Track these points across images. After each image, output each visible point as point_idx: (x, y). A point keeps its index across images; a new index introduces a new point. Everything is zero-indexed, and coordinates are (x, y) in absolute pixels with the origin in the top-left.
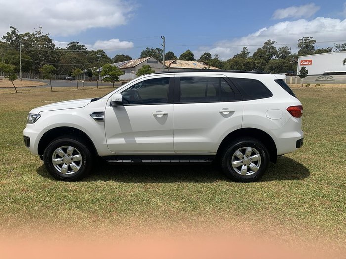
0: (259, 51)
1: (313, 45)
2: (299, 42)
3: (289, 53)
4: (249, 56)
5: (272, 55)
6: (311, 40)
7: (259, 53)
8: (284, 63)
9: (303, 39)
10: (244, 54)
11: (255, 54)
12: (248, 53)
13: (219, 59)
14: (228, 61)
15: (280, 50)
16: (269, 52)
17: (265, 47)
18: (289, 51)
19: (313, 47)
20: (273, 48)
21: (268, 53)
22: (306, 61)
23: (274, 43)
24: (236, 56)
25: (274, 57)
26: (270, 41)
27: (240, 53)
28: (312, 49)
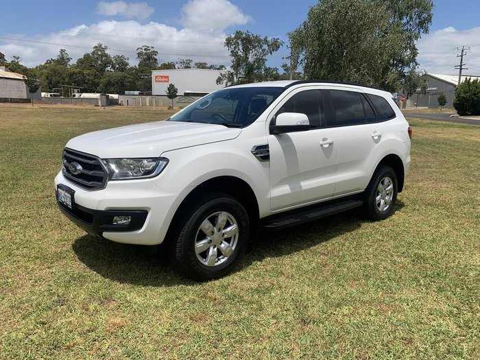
0: (87, 57)
1: (155, 57)
2: (139, 51)
3: (127, 64)
4: (71, 63)
5: (106, 66)
6: (152, 50)
7: (86, 61)
8: (125, 77)
9: (143, 48)
10: (63, 60)
11: (80, 61)
12: (69, 59)
13: (20, 63)
14: (37, 68)
15: (116, 60)
16: (102, 61)
17: (94, 52)
18: (127, 61)
19: (156, 60)
20: (106, 55)
21: (99, 62)
22: (162, 77)
23: (106, 48)
24: (49, 62)
25: (109, 68)
26: (100, 46)
27: (55, 58)
28: (155, 62)
